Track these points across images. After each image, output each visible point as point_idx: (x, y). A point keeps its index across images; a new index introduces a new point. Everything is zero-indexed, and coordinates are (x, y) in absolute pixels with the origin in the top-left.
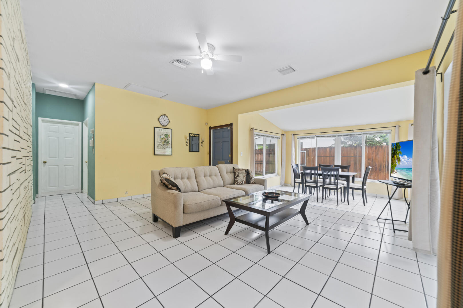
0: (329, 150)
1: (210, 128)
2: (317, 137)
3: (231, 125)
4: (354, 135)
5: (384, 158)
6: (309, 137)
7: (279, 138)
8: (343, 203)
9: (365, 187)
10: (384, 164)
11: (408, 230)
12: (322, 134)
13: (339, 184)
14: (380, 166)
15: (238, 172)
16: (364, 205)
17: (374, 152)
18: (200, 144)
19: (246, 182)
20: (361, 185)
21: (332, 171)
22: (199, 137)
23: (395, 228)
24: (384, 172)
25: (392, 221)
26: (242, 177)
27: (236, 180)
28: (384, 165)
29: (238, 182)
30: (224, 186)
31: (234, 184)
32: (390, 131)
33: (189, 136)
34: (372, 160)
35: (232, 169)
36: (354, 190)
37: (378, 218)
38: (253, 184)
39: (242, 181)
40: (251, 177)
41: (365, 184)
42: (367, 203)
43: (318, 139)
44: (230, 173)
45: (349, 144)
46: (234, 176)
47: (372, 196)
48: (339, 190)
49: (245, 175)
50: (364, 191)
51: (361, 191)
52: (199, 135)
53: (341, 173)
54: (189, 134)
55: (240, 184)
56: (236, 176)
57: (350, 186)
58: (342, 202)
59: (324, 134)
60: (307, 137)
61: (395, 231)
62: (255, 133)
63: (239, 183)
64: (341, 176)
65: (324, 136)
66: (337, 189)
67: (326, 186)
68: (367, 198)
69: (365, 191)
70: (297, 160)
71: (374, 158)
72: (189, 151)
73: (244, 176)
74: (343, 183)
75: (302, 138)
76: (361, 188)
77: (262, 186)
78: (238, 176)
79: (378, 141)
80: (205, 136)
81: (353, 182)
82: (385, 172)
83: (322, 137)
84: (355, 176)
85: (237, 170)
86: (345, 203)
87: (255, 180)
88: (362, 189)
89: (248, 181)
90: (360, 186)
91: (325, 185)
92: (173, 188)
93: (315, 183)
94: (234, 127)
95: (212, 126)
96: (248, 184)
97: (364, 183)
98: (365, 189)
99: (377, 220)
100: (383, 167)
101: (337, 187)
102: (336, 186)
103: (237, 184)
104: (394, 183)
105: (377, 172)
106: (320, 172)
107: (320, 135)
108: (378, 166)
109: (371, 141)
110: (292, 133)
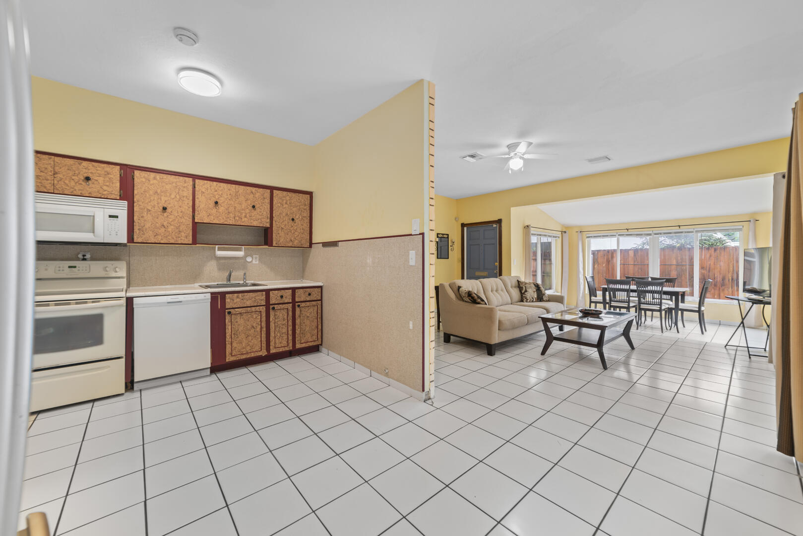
0: (633, 254)
1: (463, 225)
2: (619, 235)
3: (499, 222)
4: (682, 232)
5: (728, 265)
6: (607, 236)
7: (559, 237)
8: (669, 331)
9: (703, 308)
10: (730, 275)
11: (767, 355)
12: (628, 231)
13: (663, 304)
14: (723, 279)
15: (525, 287)
16: (703, 333)
17: (712, 258)
18: (450, 248)
19: (538, 299)
20: (697, 306)
21: (650, 286)
22: (448, 238)
23: (751, 353)
24: (730, 288)
25: (747, 348)
26: (531, 293)
27: (525, 297)
28: (730, 278)
29: (527, 299)
30: (511, 304)
31: (522, 301)
32: (741, 227)
33: (438, 237)
34: (707, 269)
35: (517, 283)
36: (685, 312)
37: (727, 345)
38: (547, 301)
39: (533, 298)
40: (543, 293)
41: (703, 304)
42: (706, 331)
43: (621, 238)
44: (515, 287)
45: (666, 243)
46: (521, 291)
47: (712, 323)
48: (663, 313)
49: (535, 290)
50: (701, 313)
51: (697, 314)
52: (448, 235)
53: (665, 289)
54: (438, 234)
55: (530, 302)
56: (523, 292)
57: (680, 307)
58: (667, 329)
59: (630, 232)
60: (603, 236)
61: (751, 356)
62: (532, 232)
63: (528, 301)
64: (666, 293)
65: (631, 235)
66: (660, 311)
67: (643, 306)
68: (706, 326)
69: (703, 314)
70: (586, 270)
71: (712, 266)
72: (437, 258)
73: (534, 292)
74: (668, 303)
75: (595, 237)
76: (697, 309)
77: (559, 304)
78: (526, 291)
79: (719, 239)
80: (455, 237)
81: (683, 301)
82: (732, 288)
83: (627, 235)
84: (686, 293)
85: (524, 284)
86: (671, 331)
87: (549, 297)
88: (699, 311)
89: (540, 298)
90: (695, 306)
91: (641, 305)
92: (481, 302)
93: (626, 302)
94: (504, 225)
95: (465, 223)
96: (540, 301)
97: (701, 303)
98: (703, 311)
99: (725, 347)
100: (729, 281)
101: (661, 308)
102: (659, 306)
103: (527, 302)
104: (749, 299)
105: (718, 288)
106: (634, 287)
107: (626, 232)
108: (719, 279)
109: (705, 240)
110: (579, 230)
